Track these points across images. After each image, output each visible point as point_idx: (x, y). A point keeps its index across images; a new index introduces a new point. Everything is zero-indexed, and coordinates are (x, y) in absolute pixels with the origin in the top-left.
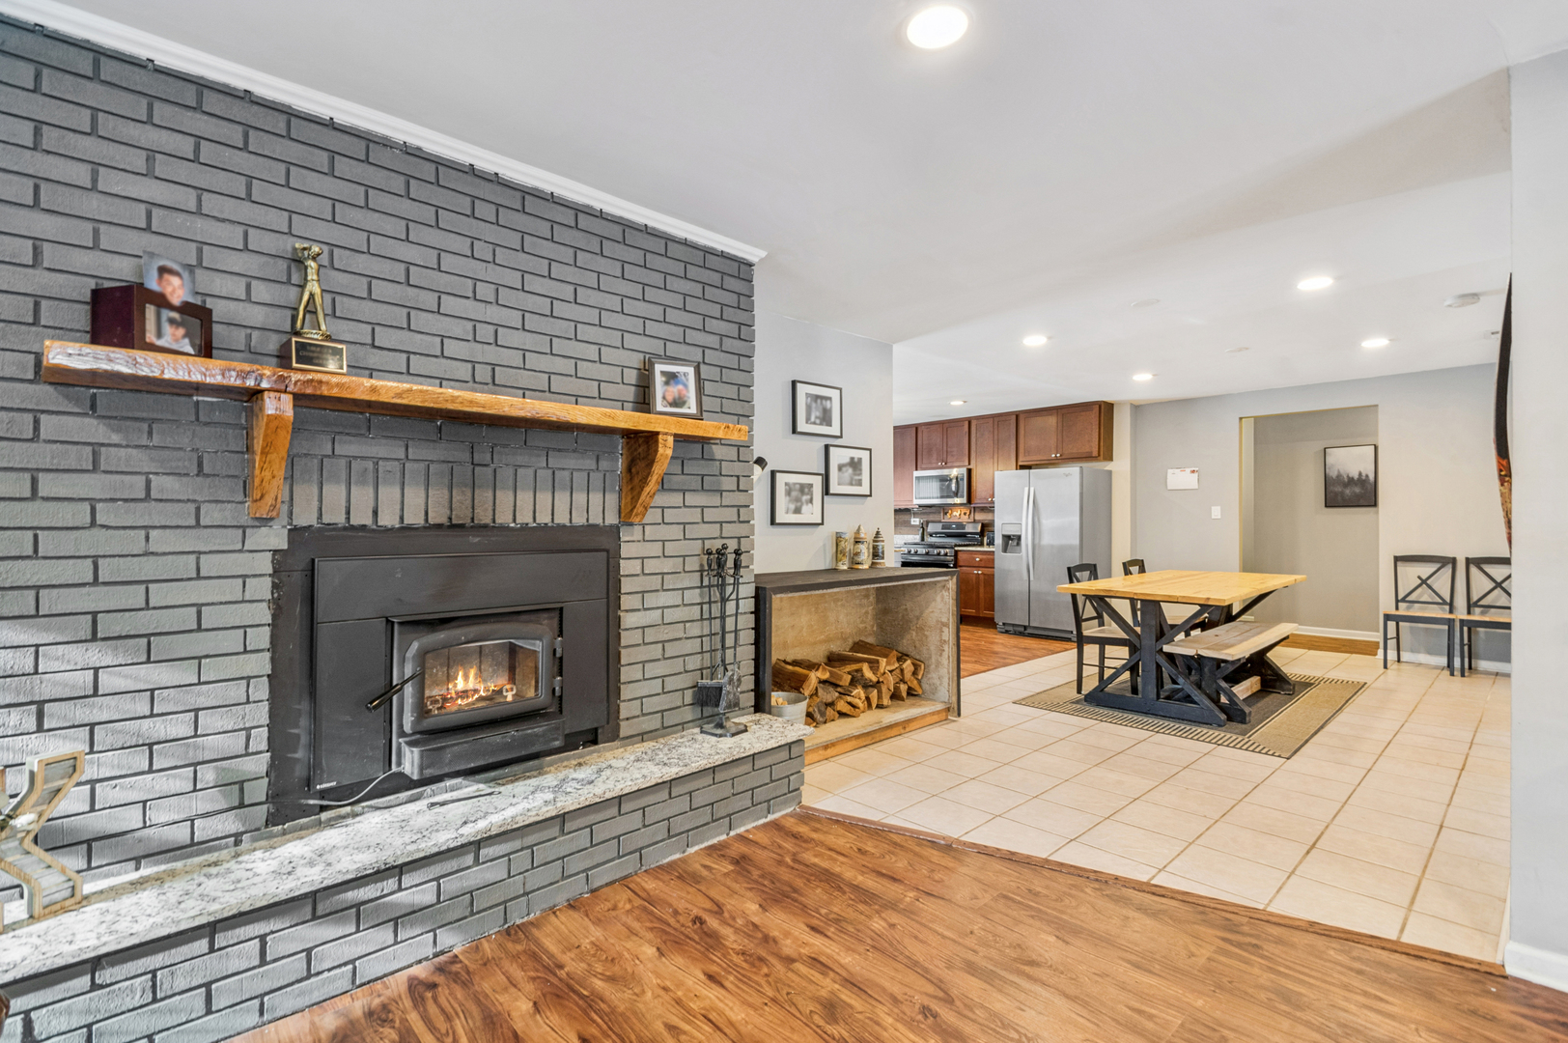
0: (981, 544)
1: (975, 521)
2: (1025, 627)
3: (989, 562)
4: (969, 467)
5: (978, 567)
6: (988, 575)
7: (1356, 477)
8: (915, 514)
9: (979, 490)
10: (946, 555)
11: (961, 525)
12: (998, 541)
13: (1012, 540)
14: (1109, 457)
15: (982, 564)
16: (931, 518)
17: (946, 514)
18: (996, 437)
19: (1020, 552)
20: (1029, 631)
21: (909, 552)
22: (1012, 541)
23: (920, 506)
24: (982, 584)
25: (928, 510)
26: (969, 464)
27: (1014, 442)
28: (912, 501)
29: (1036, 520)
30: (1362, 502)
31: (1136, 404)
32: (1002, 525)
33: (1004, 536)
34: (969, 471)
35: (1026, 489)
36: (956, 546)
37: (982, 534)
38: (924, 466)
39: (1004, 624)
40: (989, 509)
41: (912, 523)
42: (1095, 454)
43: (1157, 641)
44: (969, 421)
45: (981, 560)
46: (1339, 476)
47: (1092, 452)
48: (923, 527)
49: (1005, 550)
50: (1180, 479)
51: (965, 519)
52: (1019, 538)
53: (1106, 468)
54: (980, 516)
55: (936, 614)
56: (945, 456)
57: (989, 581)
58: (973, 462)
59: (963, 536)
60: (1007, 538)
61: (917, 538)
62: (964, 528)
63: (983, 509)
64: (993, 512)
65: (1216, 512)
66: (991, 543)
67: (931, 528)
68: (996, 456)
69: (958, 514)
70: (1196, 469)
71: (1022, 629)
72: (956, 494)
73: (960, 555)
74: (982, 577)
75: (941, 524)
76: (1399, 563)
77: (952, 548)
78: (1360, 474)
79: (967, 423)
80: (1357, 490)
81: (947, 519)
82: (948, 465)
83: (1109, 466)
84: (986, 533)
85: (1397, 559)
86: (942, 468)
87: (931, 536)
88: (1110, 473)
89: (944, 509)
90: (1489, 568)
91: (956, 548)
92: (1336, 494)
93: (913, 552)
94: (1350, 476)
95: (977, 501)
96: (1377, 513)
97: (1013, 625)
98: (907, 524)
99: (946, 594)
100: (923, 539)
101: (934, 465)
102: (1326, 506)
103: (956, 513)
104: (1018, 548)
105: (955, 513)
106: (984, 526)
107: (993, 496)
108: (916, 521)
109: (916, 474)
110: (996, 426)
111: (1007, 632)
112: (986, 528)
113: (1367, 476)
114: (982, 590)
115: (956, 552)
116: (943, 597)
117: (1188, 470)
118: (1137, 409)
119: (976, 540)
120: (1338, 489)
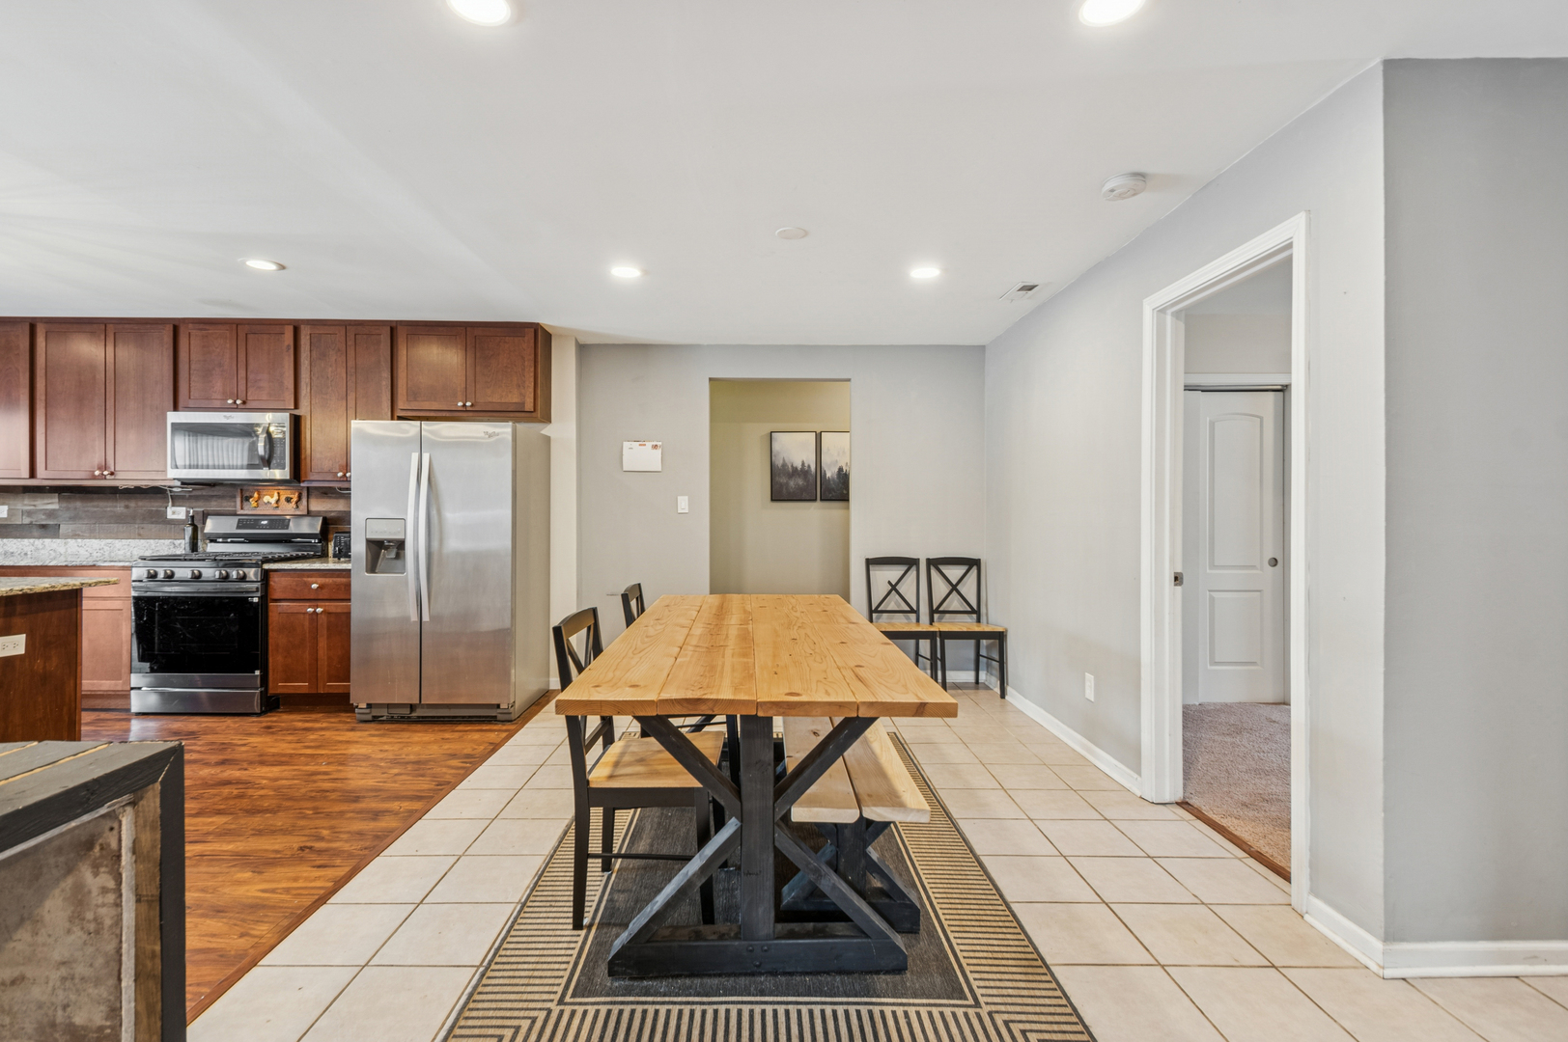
0: (323, 555)
1: (309, 513)
2: (412, 707)
3: (340, 588)
4: (296, 412)
5: (315, 600)
6: (337, 614)
7: (799, 467)
8: (177, 500)
9: (316, 455)
10: (243, 579)
11: (279, 521)
12: (358, 547)
13: (387, 548)
14: (547, 419)
15: (324, 594)
16: (213, 506)
17: (247, 499)
18: (351, 363)
19: (403, 570)
20: (419, 713)
21: (153, 576)
22: (385, 551)
23: (185, 483)
24: (323, 632)
25: (207, 492)
26: (296, 406)
27: (386, 375)
28: (165, 471)
29: (434, 513)
30: (805, 496)
31: (583, 340)
32: (366, 520)
33: (370, 542)
34: (296, 422)
35: (415, 456)
36: (267, 560)
37: (324, 535)
38: (191, 404)
39: (369, 706)
40: (340, 491)
41: (170, 516)
42: (529, 406)
43: (776, 799)
44: (296, 326)
45: (321, 587)
46: (784, 465)
47: (523, 404)
48: (195, 524)
49: (372, 567)
50: (640, 456)
51: (288, 509)
52: (400, 545)
53: (543, 432)
54: (318, 505)
55: (37, 993)
56: (242, 387)
57: (340, 624)
58: (304, 403)
59: (285, 540)
60: (376, 546)
61: (181, 546)
62: (287, 527)
63: (326, 493)
64: (348, 497)
65: (683, 504)
66: (344, 553)
67: (211, 526)
68: (351, 396)
69: (273, 501)
70: (659, 444)
71: (406, 712)
72: (267, 462)
73: (276, 582)
74: (323, 619)
75: (236, 519)
76: (871, 567)
77: (256, 565)
78: (803, 464)
79: (291, 328)
80: (801, 482)
81: (250, 509)
82: (248, 406)
83: (547, 430)
84: (332, 536)
85: (870, 562)
86: (235, 408)
87: (213, 541)
88: (548, 440)
89: (243, 490)
90: (944, 569)
91: (266, 566)
92: (781, 485)
93: (161, 576)
94: (795, 465)
95: (314, 477)
96: (848, 508)
97: (389, 706)
98: (160, 518)
99: (95, 881)
100: (194, 547)
101: (217, 404)
102: (772, 500)
103: (270, 498)
104: (398, 563)
105: (266, 499)
106: (327, 523)
107: (347, 468)
108: (177, 513)
109: (173, 417)
110: (351, 343)
111: (375, 719)
112: (334, 528)
113: (809, 466)
114: (323, 643)
115: (266, 574)
116: (79, 899)
117: (649, 445)
118: (584, 350)
119: (313, 547)
120: (783, 480)
